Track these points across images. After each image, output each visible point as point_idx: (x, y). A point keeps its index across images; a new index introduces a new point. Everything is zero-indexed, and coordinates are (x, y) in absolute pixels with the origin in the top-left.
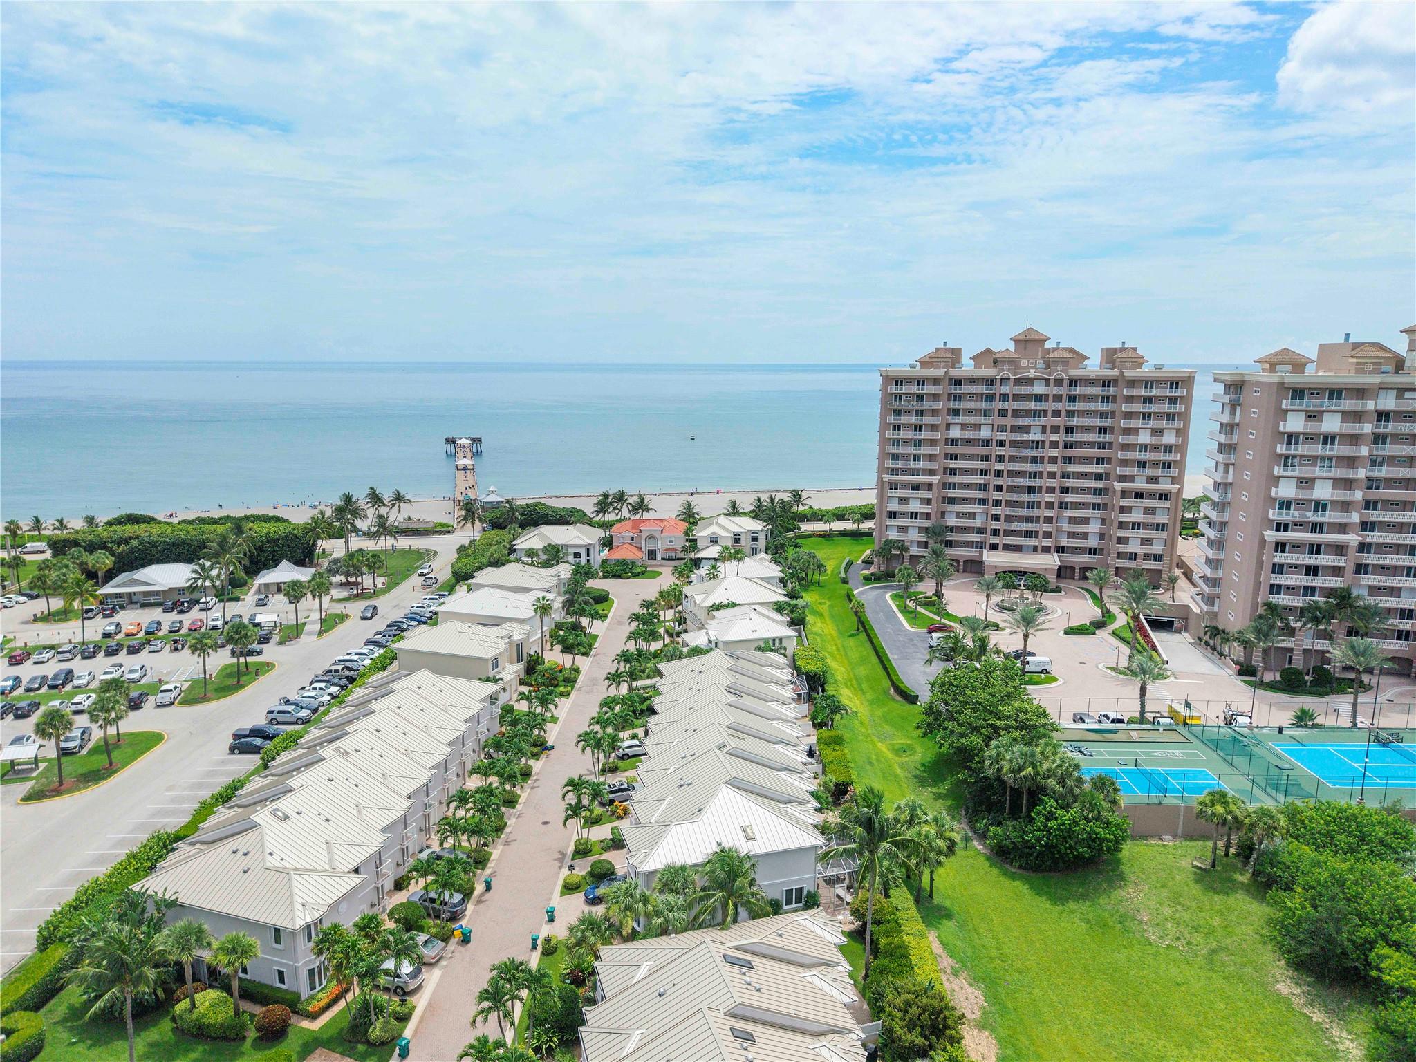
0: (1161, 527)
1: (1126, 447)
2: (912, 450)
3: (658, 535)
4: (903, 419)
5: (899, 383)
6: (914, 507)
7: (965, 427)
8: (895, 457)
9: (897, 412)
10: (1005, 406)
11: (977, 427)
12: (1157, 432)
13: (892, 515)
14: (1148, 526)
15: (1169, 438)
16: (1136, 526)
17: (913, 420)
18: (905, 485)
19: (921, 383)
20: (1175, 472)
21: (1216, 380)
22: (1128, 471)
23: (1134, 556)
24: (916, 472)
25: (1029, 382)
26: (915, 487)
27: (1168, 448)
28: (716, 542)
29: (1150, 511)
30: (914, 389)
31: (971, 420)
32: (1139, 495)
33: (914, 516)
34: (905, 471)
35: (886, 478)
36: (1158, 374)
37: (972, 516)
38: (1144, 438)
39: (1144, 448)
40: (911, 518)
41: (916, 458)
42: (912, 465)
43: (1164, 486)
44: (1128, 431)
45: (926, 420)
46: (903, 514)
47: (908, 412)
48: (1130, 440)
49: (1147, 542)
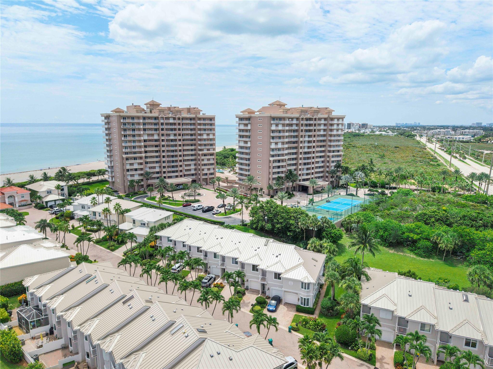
0: (212, 164)
1: (200, 140)
2: (133, 144)
3: (15, 195)
4: (128, 133)
5: (124, 118)
6: (136, 166)
7: (149, 135)
8: (126, 147)
9: (125, 130)
10: (163, 127)
11: (153, 135)
12: (208, 135)
13: (128, 170)
14: (209, 164)
15: (211, 137)
16: (205, 165)
17: (131, 133)
18: (131, 158)
19: (133, 118)
20: (214, 147)
21: (236, 117)
22: (203, 147)
23: (206, 174)
24: (135, 153)
25: (168, 118)
26: (135, 158)
27: (211, 140)
28: (50, 193)
29: (209, 160)
30: (131, 121)
31: (151, 132)
32: (205, 155)
33: (136, 170)
34: (131, 153)
35: (125, 156)
36: (204, 116)
37: (154, 168)
38: (205, 137)
39: (205, 140)
40: (135, 171)
41: (134, 147)
42: (133, 150)
43: (211, 151)
44: (200, 135)
45: (136, 132)
46: (132, 170)
47: (129, 129)
48: (202, 137)
49: (209, 169)
